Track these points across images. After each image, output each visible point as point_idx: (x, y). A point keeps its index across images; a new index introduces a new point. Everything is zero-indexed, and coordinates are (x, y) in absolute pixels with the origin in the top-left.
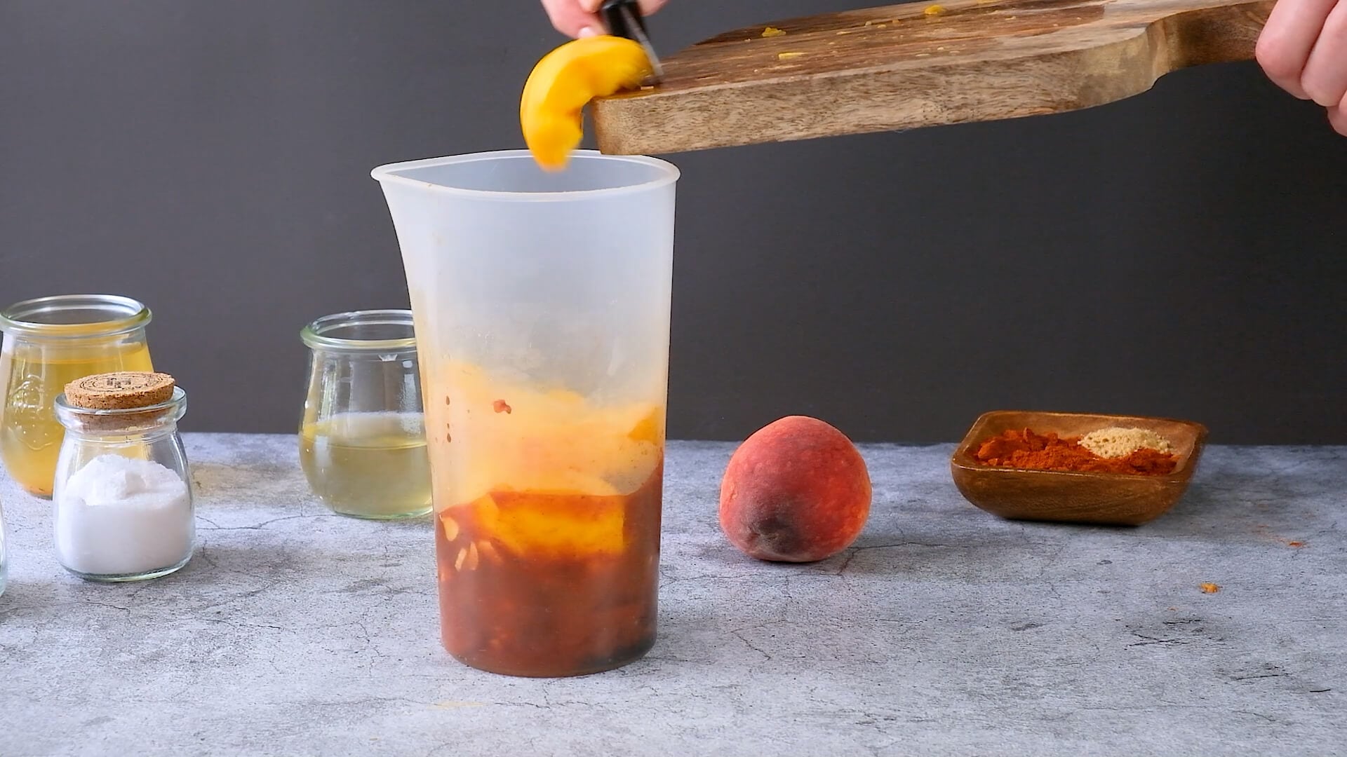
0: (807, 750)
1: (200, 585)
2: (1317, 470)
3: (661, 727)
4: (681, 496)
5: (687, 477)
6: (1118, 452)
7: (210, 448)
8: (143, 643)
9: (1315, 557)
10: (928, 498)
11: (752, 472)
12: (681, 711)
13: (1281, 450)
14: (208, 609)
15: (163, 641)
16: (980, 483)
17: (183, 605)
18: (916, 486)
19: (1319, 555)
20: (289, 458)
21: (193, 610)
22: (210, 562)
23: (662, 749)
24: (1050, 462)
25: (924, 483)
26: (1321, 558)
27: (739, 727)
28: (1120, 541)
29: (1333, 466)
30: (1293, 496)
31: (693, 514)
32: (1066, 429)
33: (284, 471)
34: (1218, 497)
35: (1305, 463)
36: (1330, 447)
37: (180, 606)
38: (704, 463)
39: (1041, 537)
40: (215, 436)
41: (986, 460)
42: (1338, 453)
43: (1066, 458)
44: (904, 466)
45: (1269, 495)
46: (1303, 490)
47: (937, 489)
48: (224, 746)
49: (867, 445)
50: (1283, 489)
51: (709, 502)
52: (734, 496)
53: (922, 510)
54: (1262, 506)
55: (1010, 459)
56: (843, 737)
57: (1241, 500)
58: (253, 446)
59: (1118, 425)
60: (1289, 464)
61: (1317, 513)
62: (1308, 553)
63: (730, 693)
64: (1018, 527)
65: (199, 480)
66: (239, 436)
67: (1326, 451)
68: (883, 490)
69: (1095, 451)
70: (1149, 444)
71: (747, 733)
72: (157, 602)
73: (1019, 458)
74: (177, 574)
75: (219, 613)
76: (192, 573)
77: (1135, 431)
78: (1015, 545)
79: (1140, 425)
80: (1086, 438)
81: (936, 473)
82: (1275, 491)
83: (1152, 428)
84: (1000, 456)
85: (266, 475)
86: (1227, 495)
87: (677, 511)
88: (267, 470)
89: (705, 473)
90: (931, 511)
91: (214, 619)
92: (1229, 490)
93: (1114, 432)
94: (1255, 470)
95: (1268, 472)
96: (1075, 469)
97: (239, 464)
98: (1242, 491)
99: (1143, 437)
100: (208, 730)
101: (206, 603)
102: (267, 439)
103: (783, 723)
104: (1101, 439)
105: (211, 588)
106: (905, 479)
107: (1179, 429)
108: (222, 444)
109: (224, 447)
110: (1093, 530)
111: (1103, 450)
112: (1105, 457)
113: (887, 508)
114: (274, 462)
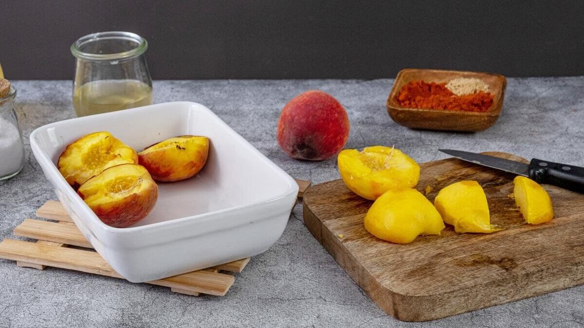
0: (326, 287)
1: (29, 183)
2: (557, 93)
3: (255, 272)
4: (257, 117)
5: (259, 104)
6: (465, 92)
7: (29, 91)
8: (3, 222)
9: (559, 151)
10: (375, 116)
11: (293, 121)
12: (265, 261)
13: (540, 80)
14: (34, 199)
15: (12, 221)
16: (401, 115)
17: (21, 197)
18: (369, 108)
19: (561, 150)
20: (68, 96)
21: (26, 200)
22: (33, 167)
23: (256, 287)
24: (434, 104)
25: (372, 106)
26: (562, 152)
27: (293, 272)
28: (467, 142)
29: (564, 91)
30: (547, 111)
31: (263, 128)
32: (440, 79)
33: (65, 105)
34: (512, 112)
35: (552, 89)
36: (562, 78)
37: (20, 197)
38: (267, 95)
39: (429, 140)
40: (32, 83)
41: (403, 101)
42: (566, 82)
43: (441, 101)
44: (362, 94)
45: (536, 111)
46: (551, 107)
47: (379, 110)
48: (46, 292)
49: (344, 81)
50: (541, 105)
51: (271, 121)
52: (284, 131)
53: (373, 124)
54: (532, 118)
55: (414, 101)
56: (343, 278)
57: (523, 114)
58: (51, 89)
59: (465, 77)
60: (544, 90)
61: (558, 122)
62: (556, 148)
63: (288, 249)
64: (418, 134)
65: (25, 112)
66: (42, 82)
67: (560, 81)
68: (354, 111)
69: (454, 92)
70: (479, 87)
71: (297, 275)
72: (8, 195)
73: (419, 101)
74: (17, 176)
75: (38, 201)
76: (25, 175)
77: (472, 81)
78: (418, 146)
79: (475, 77)
80: (449, 84)
81: (378, 99)
82: (538, 108)
83: (480, 78)
84: (409, 99)
85: (57, 108)
86: (516, 111)
87: (256, 127)
88: (58, 105)
89: (268, 101)
90: (377, 124)
91: (36, 205)
92: (516, 108)
93: (463, 81)
94: (528, 94)
95: (534, 95)
96: (445, 108)
97: (44, 101)
98: (523, 108)
99: (477, 84)
100: (37, 281)
101: (32, 195)
102: (57, 84)
103: (314, 269)
104: (457, 85)
105: (34, 185)
106: (363, 103)
107: (493, 79)
108: (35, 88)
109: (36, 90)
110: (454, 136)
111: (458, 91)
112: (459, 95)
113: (355, 123)
114: (61, 99)
